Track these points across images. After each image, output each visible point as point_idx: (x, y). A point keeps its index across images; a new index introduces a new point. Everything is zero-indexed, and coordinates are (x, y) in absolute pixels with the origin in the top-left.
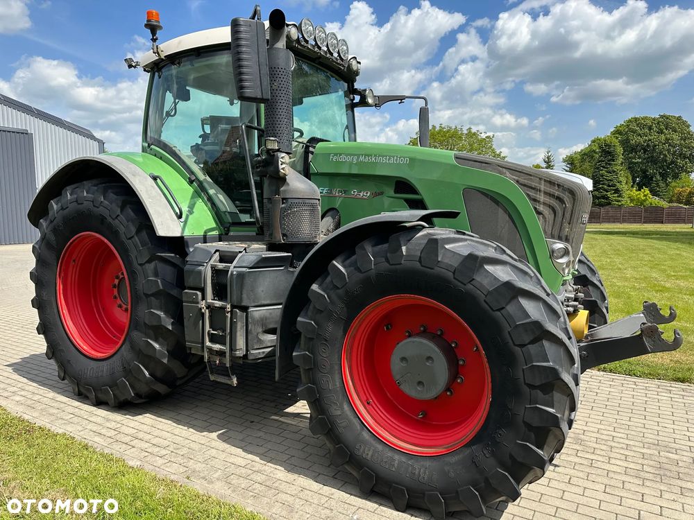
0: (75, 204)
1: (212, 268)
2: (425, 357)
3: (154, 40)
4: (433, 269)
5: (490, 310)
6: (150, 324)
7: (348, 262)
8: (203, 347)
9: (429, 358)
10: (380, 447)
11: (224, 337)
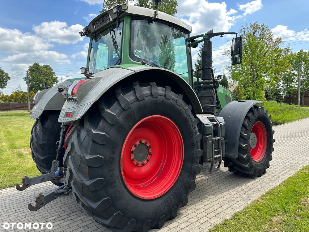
1: (212, 124)
8: (213, 159)
11: (219, 151)
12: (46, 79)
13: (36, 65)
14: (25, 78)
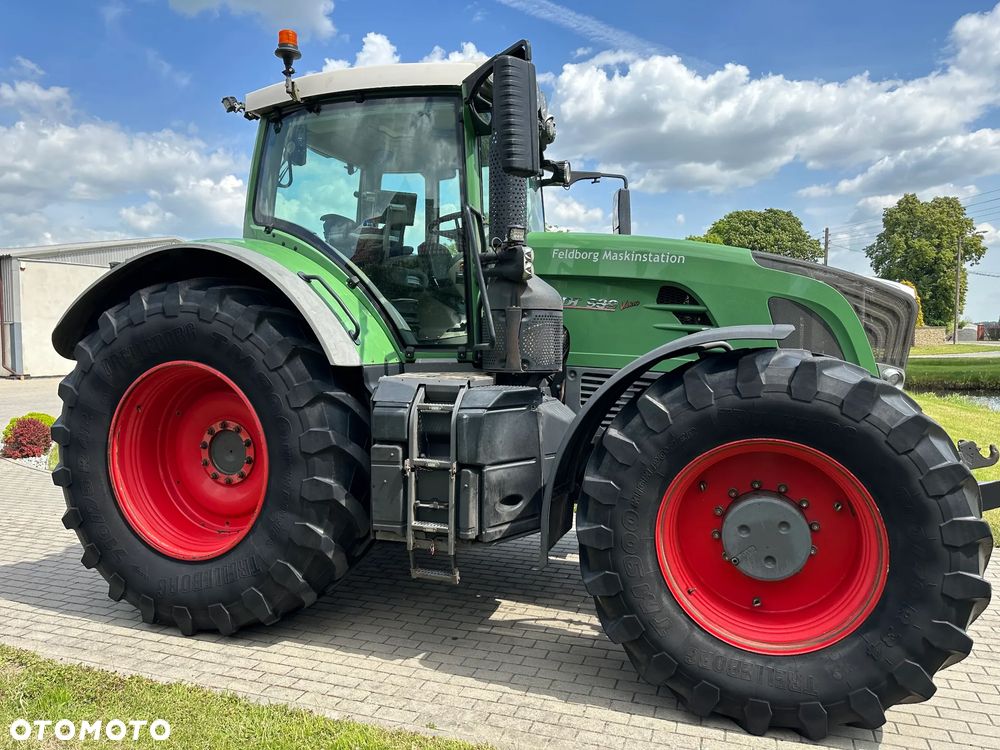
0: (160, 318)
1: (419, 410)
2: (778, 522)
3: (288, 73)
4: (809, 402)
5: (896, 455)
6: (311, 500)
7: (669, 395)
8: (405, 529)
9: (784, 524)
10: (721, 651)
11: (446, 511)
12: (939, 247)
13: (908, 205)
14: (871, 248)
